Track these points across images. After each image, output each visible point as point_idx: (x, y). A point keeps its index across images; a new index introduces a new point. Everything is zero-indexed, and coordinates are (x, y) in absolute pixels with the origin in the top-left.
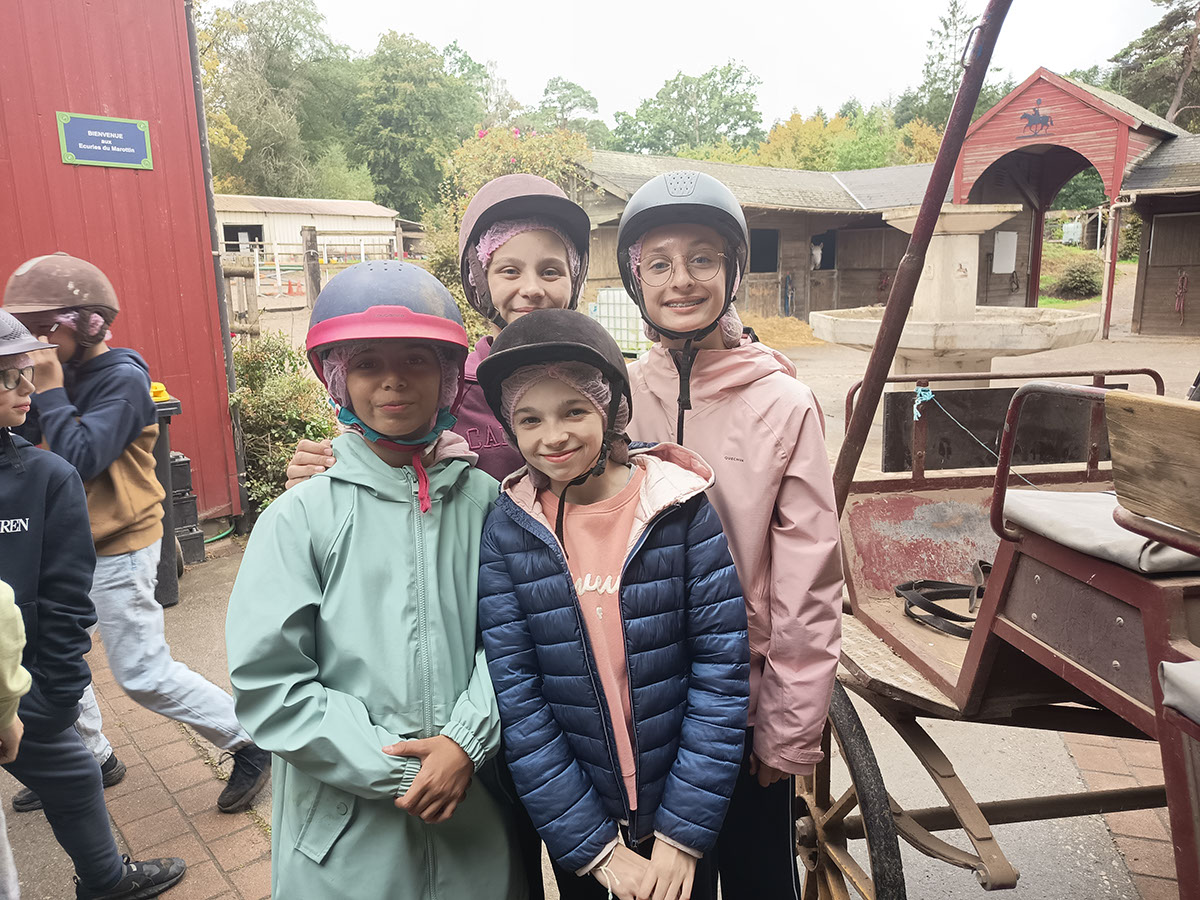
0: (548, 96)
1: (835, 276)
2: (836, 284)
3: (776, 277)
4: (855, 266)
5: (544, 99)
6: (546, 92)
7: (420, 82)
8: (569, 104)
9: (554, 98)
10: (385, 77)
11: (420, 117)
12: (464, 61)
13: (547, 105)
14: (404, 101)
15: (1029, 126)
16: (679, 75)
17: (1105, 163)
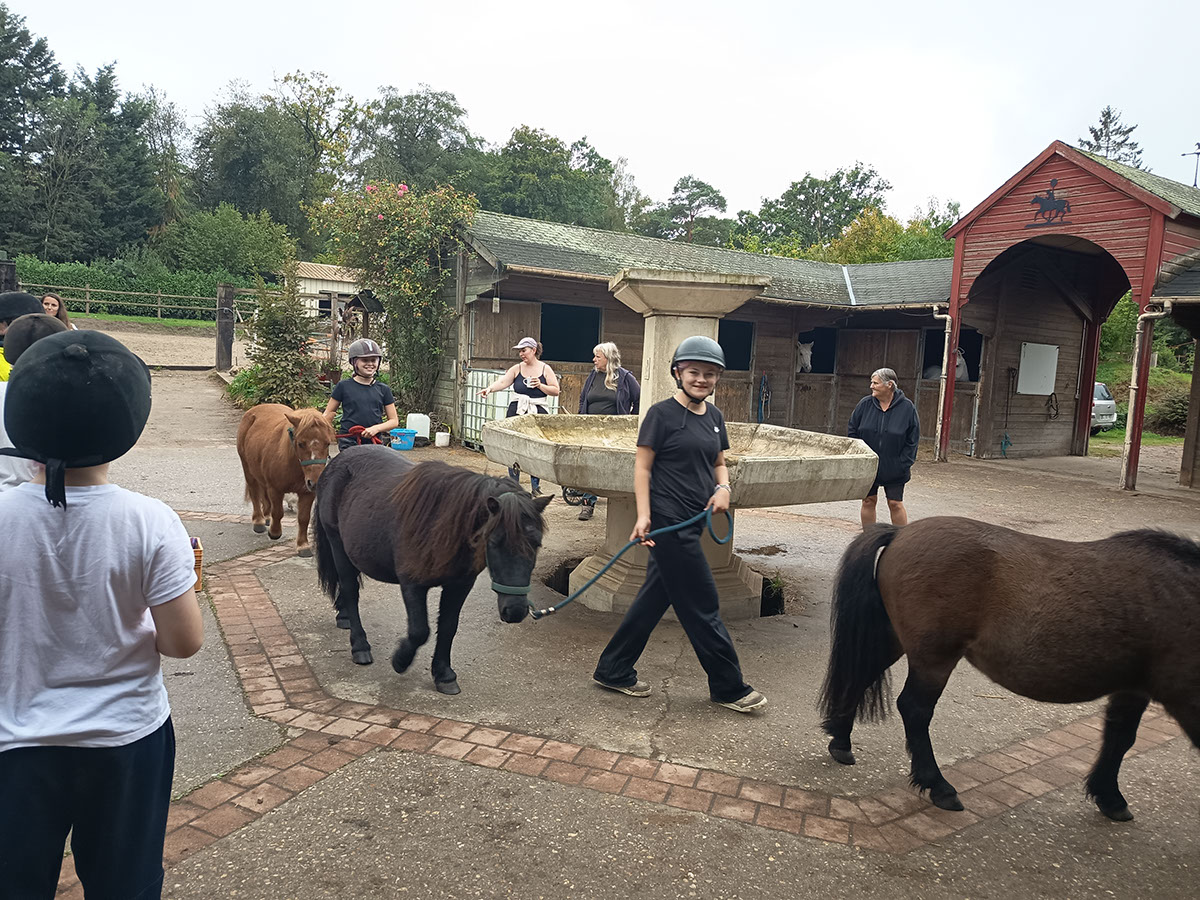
0: (678, 194)
1: (833, 382)
2: (834, 391)
3: (747, 377)
4: (855, 371)
5: (673, 197)
6: (676, 190)
7: (544, 174)
8: (697, 203)
9: (684, 195)
10: (513, 167)
11: (540, 206)
12: (592, 156)
13: (677, 203)
14: (526, 190)
15: (1041, 212)
16: (807, 177)
17: (1135, 260)
